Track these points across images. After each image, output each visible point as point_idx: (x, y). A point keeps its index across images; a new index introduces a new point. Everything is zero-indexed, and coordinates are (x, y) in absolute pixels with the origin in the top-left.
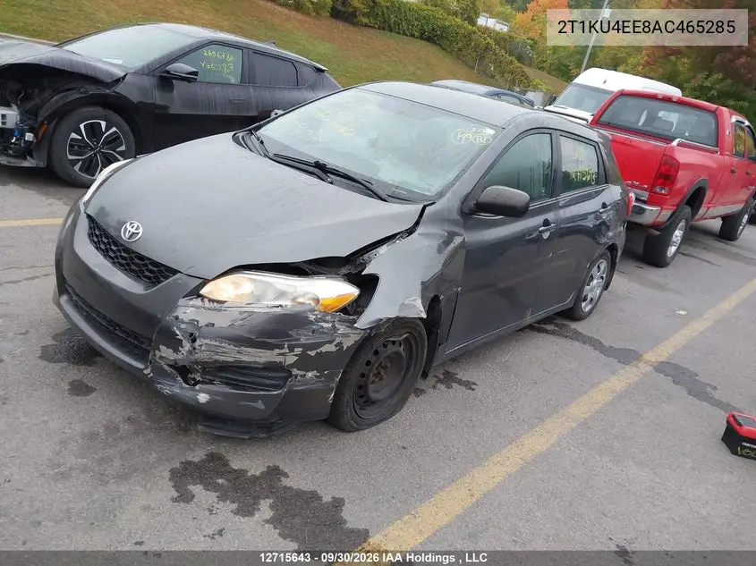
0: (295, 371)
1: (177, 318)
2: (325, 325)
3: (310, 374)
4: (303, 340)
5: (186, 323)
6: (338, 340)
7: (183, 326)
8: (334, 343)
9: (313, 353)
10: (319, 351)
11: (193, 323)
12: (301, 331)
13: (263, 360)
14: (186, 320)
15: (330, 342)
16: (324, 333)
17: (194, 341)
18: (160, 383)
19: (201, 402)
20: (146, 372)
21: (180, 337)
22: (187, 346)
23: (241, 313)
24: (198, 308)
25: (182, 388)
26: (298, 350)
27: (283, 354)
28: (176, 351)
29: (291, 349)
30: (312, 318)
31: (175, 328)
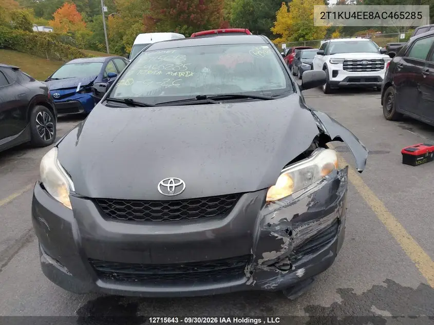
1: (269, 225)
4: (341, 196)
5: (279, 224)
7: (278, 228)
11: (282, 222)
12: (339, 190)
13: (331, 221)
14: (277, 223)
17: (291, 234)
18: (266, 283)
19: (300, 276)
20: (249, 283)
21: (280, 237)
22: (287, 240)
23: (309, 197)
24: (279, 209)
25: (283, 276)
27: (338, 210)
28: (278, 249)
29: (340, 204)
31: (272, 233)
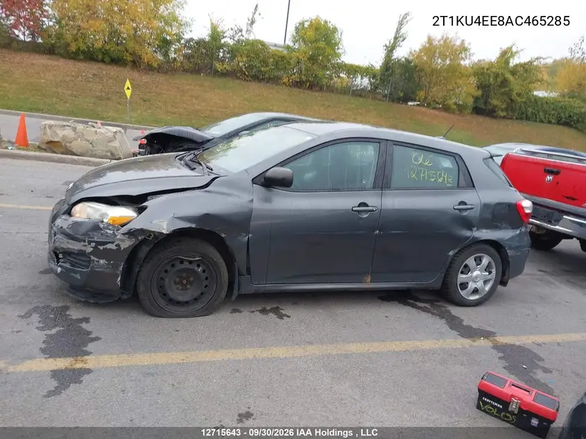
0: (92, 258)
2: (108, 231)
3: (102, 262)
4: (96, 239)
6: (117, 242)
8: (115, 244)
9: (101, 248)
10: (105, 247)
12: (95, 233)
13: (76, 248)
15: (112, 243)
16: (107, 236)
26: (93, 244)
27: (85, 246)
29: (90, 243)
30: (101, 226)
